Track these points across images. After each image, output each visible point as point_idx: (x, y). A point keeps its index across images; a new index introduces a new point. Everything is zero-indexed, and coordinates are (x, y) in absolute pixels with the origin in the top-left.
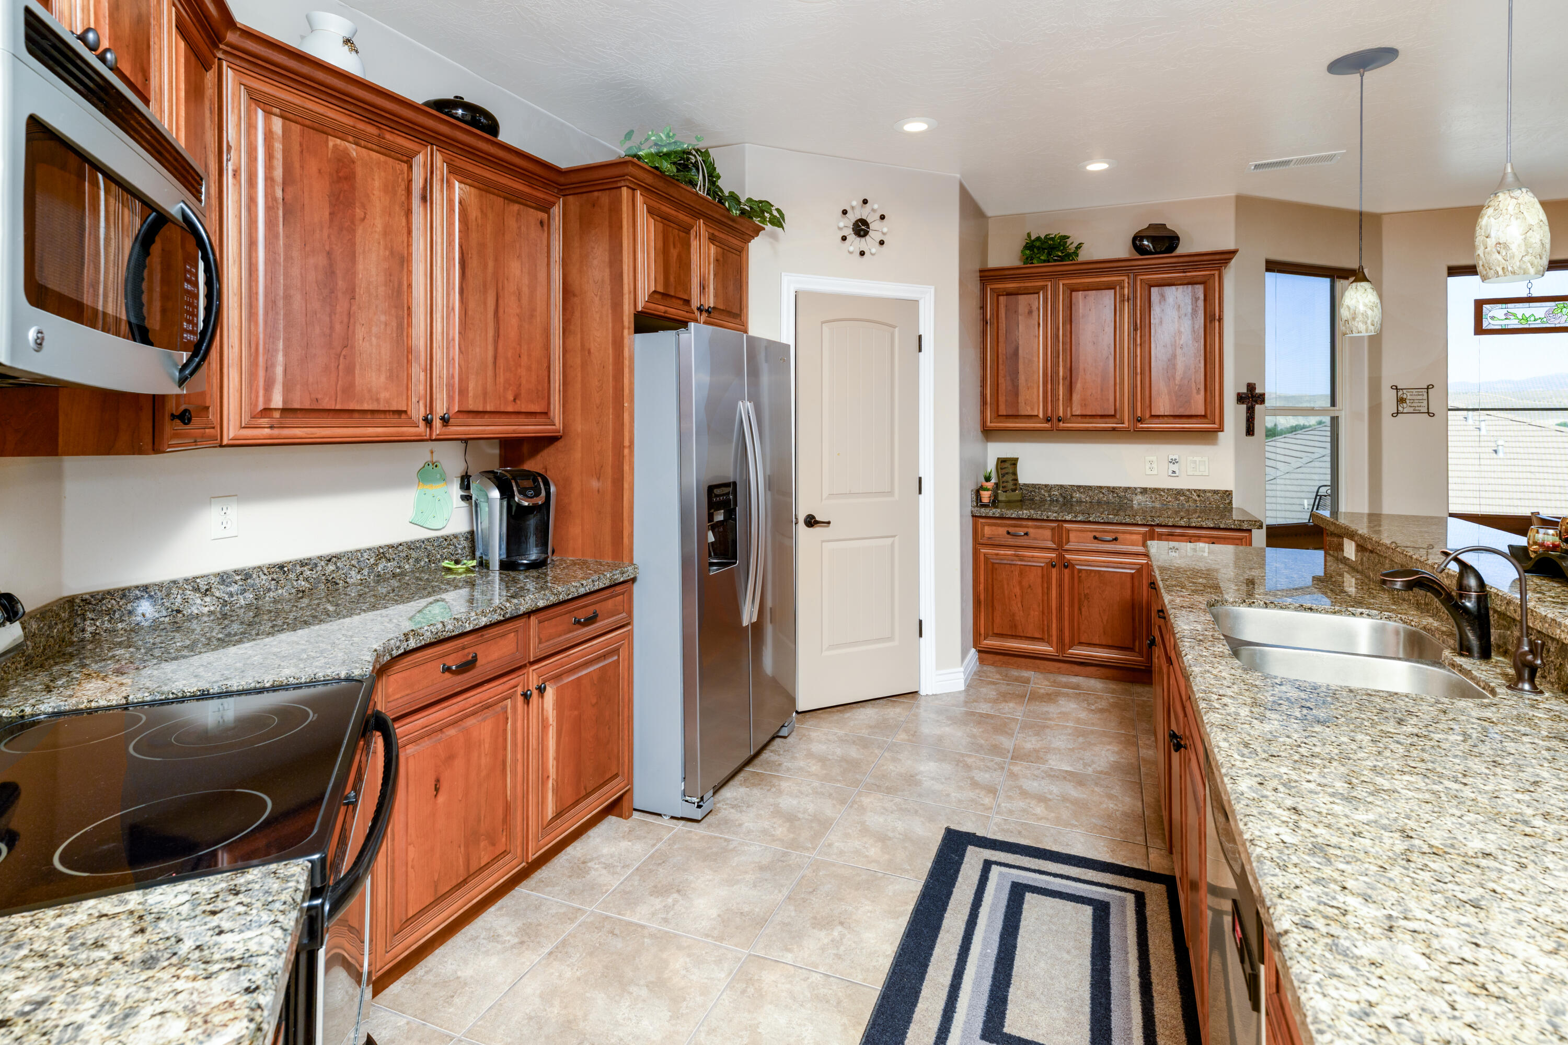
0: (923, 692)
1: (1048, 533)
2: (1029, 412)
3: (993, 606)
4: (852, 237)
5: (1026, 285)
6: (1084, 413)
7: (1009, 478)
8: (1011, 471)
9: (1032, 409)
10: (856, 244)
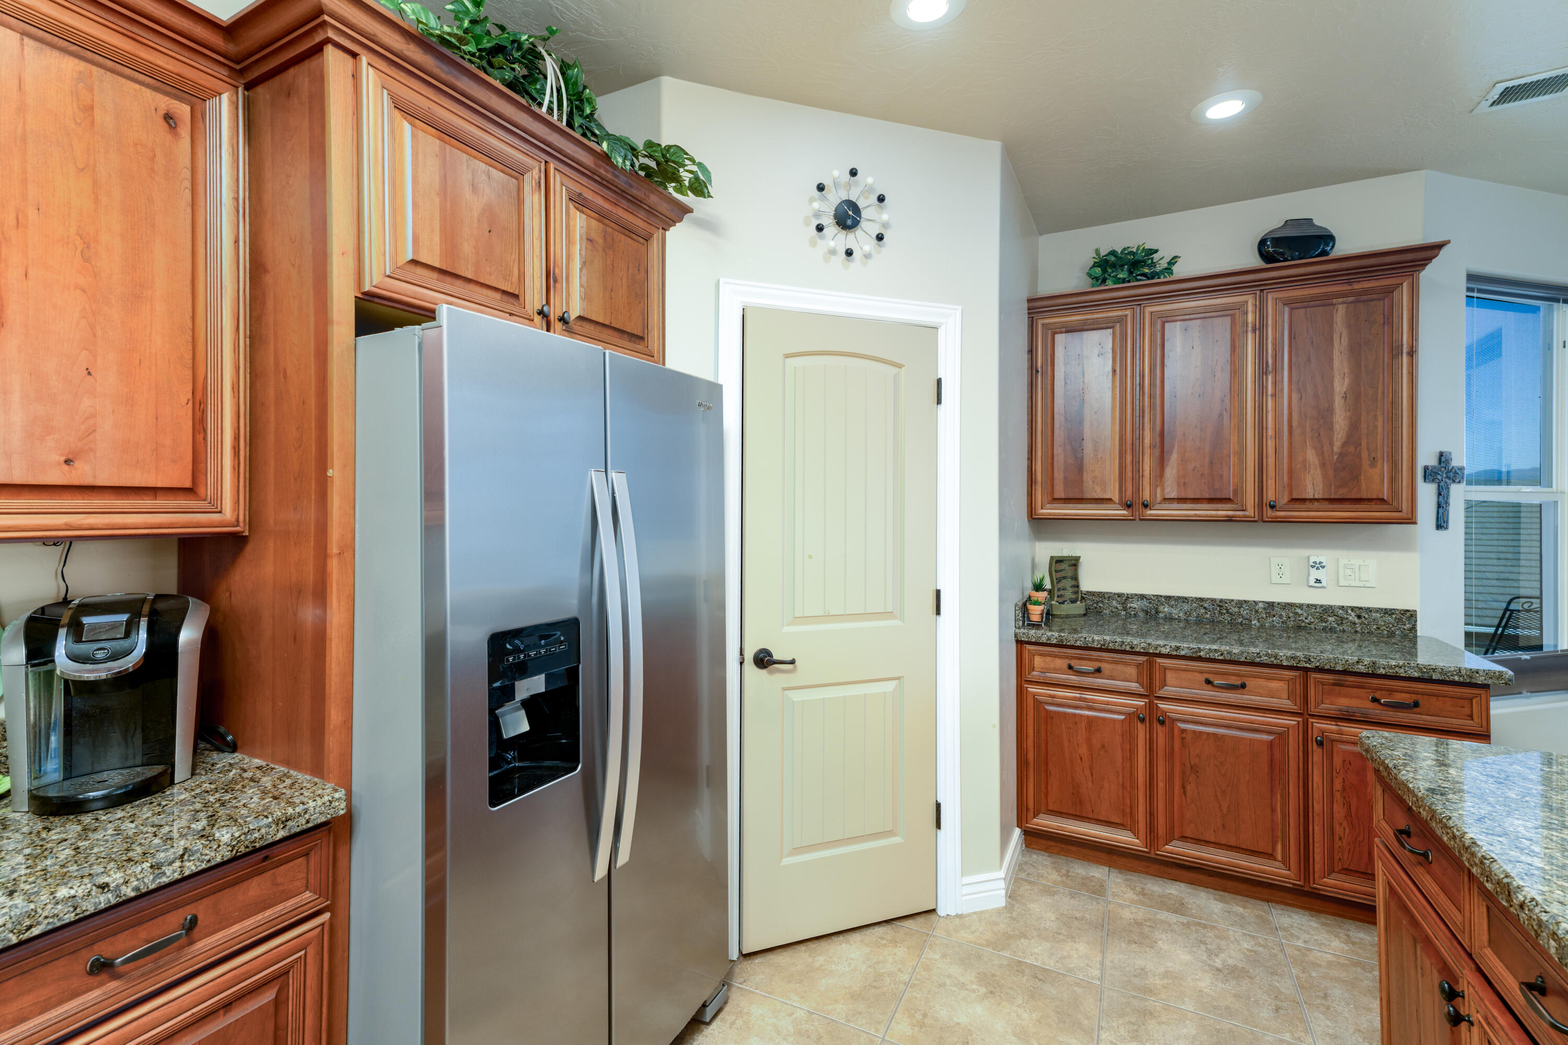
0: (941, 912)
1: (1132, 671)
2: (1099, 494)
3: (1047, 770)
4: (831, 229)
5: (1095, 316)
6: (1183, 496)
7: (1068, 583)
8: (1070, 574)
9: (1104, 490)
10: (836, 239)
